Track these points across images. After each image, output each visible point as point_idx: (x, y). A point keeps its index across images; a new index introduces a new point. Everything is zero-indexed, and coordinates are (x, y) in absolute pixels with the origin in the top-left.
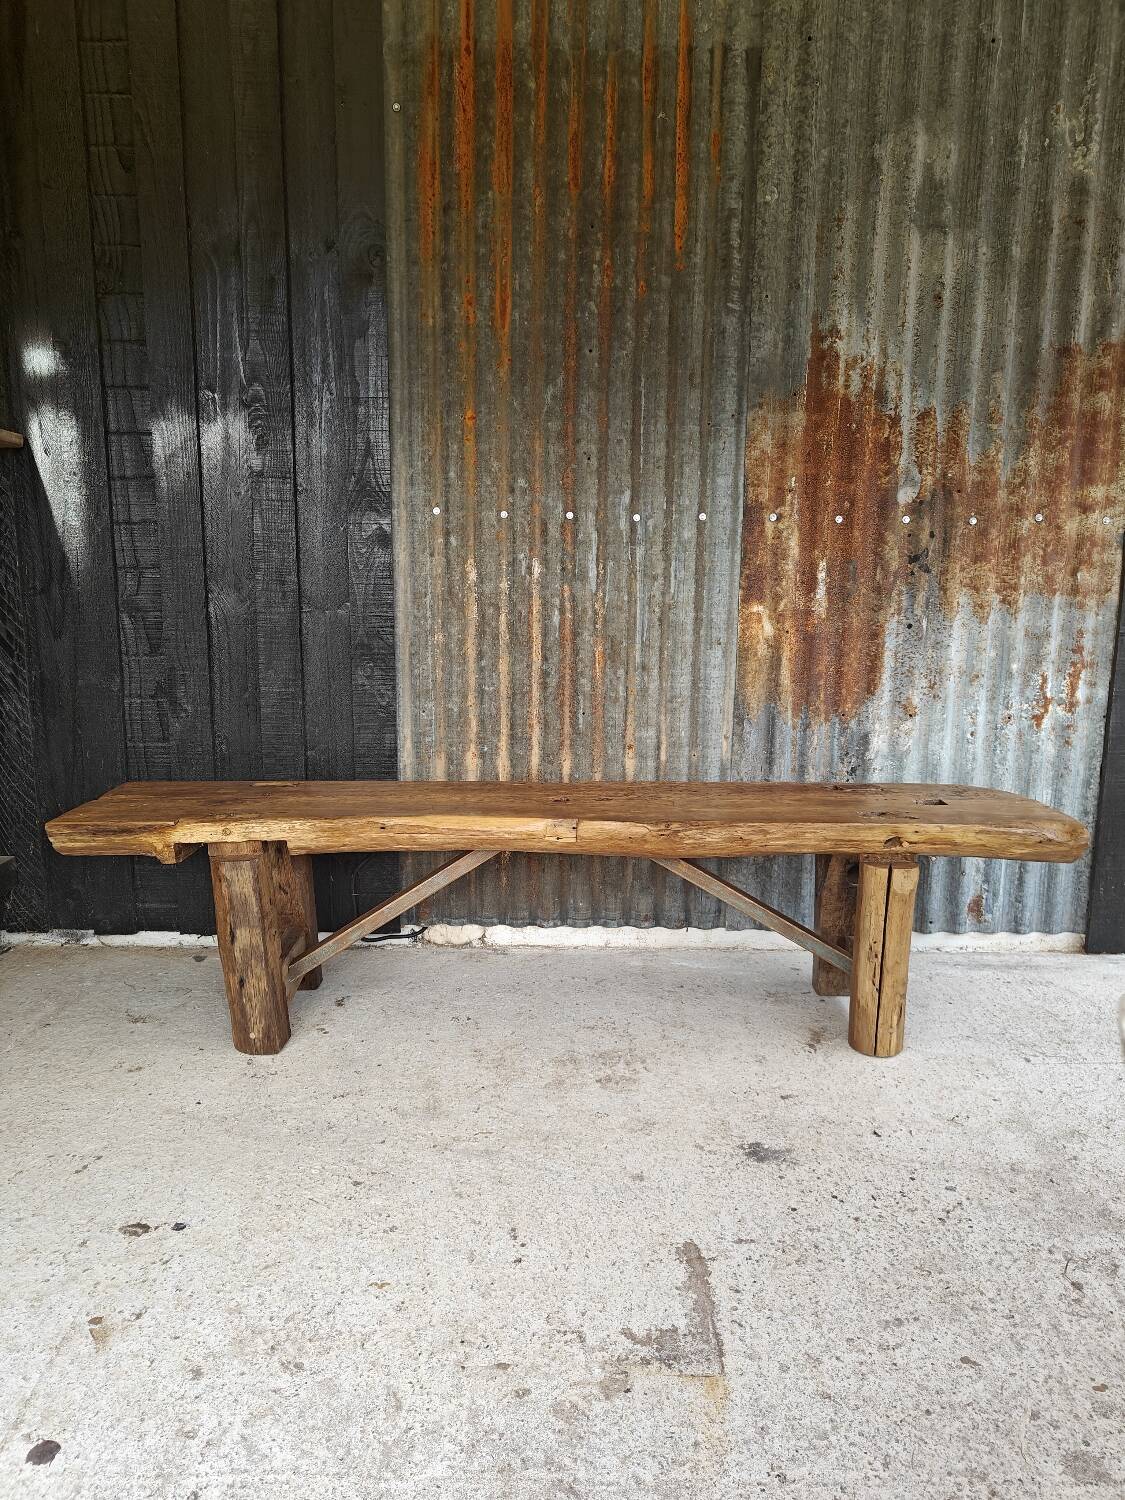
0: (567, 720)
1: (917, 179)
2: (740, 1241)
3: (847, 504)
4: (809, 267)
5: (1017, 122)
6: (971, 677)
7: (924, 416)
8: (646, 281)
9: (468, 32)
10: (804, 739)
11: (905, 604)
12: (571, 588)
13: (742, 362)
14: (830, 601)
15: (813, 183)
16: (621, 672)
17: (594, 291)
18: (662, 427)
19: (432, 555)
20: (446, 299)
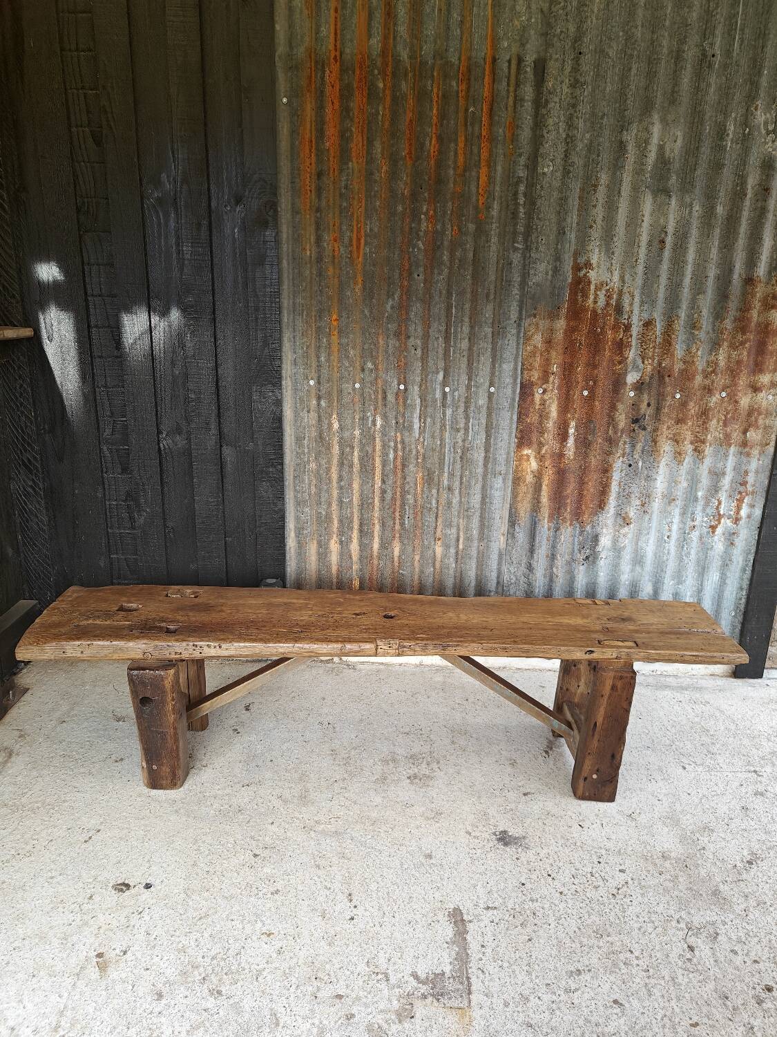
0: (397, 521)
1: (652, 156)
2: (488, 908)
3: (591, 383)
4: (573, 219)
5: (726, 115)
6: (670, 499)
7: (648, 324)
8: (458, 226)
9: (336, 46)
10: (555, 537)
11: (627, 451)
12: (402, 435)
13: (523, 284)
14: (577, 448)
15: (578, 161)
16: (434, 491)
17: (421, 234)
18: (466, 329)
19: (308, 412)
20: (319, 240)
